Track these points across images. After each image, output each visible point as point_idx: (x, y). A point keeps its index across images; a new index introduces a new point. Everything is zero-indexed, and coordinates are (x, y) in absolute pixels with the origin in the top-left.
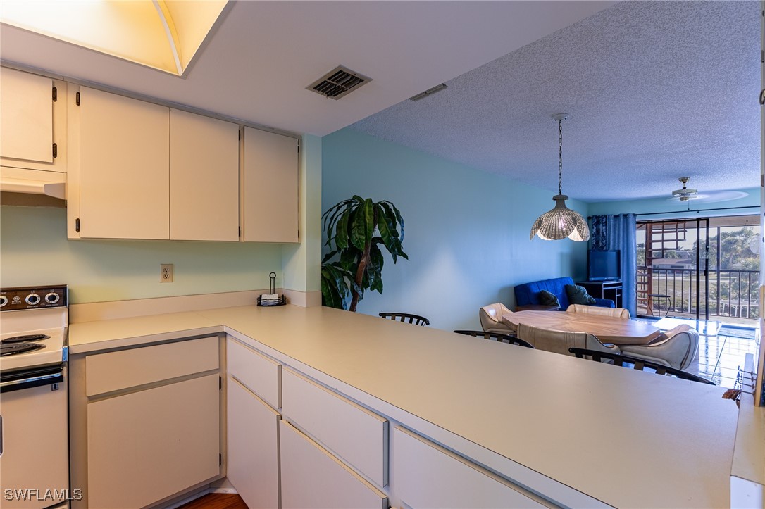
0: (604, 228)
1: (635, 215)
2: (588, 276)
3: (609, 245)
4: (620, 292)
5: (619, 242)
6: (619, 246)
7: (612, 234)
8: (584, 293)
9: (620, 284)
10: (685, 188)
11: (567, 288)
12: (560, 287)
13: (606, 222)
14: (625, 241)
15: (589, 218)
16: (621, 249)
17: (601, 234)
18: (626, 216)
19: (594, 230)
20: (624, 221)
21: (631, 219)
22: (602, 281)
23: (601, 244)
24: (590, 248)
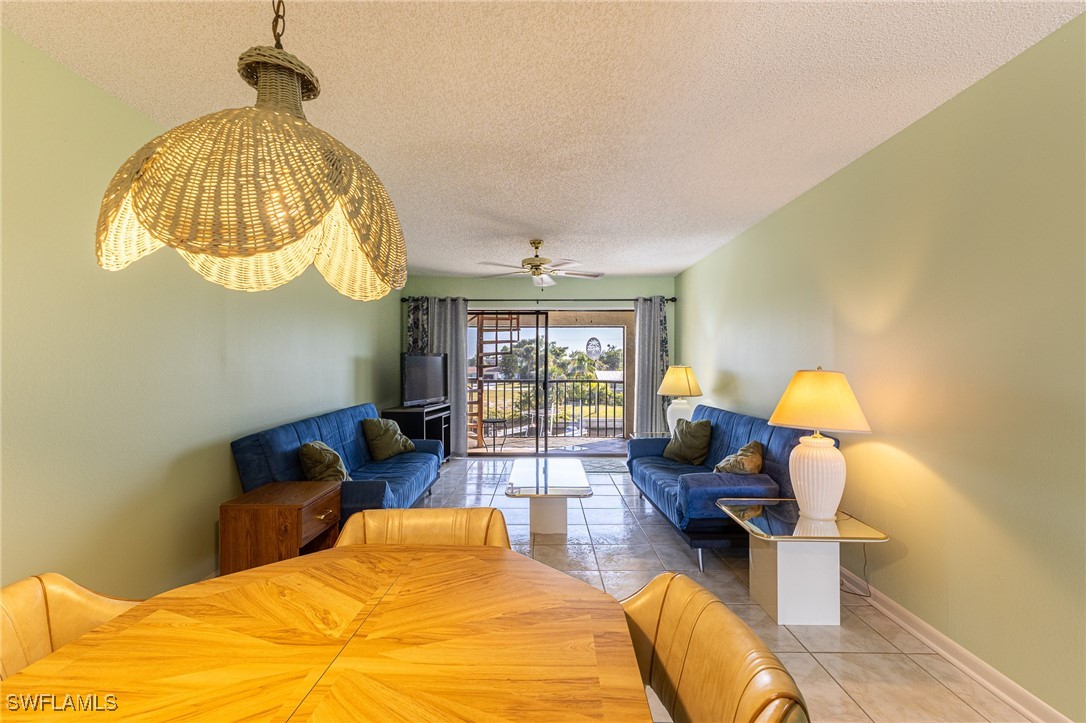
0: (425, 317)
1: (466, 300)
2: (402, 399)
3: (432, 346)
4: (447, 420)
5: (445, 342)
6: (445, 348)
7: (436, 328)
8: (395, 432)
9: (448, 408)
10: (537, 256)
11: (363, 427)
12: (350, 427)
13: (427, 308)
14: (454, 341)
15: (403, 300)
16: (448, 352)
17: (420, 327)
18: (454, 300)
19: (411, 321)
20: (452, 309)
21: (461, 303)
22: (423, 406)
23: (420, 344)
24: (405, 350)
